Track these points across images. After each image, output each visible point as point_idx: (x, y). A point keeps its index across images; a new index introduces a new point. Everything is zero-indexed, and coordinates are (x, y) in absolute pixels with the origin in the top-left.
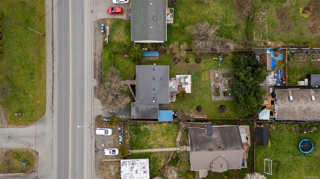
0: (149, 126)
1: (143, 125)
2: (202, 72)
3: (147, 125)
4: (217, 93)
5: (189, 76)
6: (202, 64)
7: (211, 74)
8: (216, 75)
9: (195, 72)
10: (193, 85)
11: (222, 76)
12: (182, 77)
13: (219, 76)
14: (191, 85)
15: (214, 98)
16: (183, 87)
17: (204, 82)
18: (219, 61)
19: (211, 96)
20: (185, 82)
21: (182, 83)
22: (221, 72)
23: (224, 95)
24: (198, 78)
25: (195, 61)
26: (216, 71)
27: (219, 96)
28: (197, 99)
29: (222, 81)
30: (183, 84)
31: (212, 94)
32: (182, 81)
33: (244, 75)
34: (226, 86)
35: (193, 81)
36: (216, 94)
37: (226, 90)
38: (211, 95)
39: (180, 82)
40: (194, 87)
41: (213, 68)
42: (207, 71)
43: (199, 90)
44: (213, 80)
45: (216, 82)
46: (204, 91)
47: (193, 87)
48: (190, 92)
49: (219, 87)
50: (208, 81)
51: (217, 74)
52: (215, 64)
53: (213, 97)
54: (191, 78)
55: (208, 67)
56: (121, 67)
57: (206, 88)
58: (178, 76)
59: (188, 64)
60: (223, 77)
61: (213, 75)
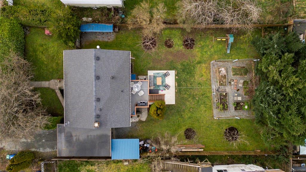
0: (96, 167)
1: (85, 166)
2: (196, 65)
3: (92, 165)
4: (223, 105)
5: (172, 73)
6: (196, 50)
7: (213, 69)
8: (221, 71)
9: (182, 65)
10: (180, 89)
11: (232, 73)
12: (158, 73)
13: (227, 72)
14: (176, 89)
15: (217, 114)
16: (161, 92)
17: (199, 84)
18: (228, 45)
19: (213, 110)
20: (164, 84)
21: (159, 86)
22: (231, 66)
23: (236, 109)
24: (188, 76)
25: (183, 45)
26: (221, 64)
27: (226, 110)
28: (186, 115)
29: (233, 83)
30: (161, 88)
31: (214, 107)
32: (159, 81)
33: (278, 70)
34: (239, 92)
35: (179, 81)
36: (221, 106)
37: (240, 99)
38: (211, 108)
39: (155, 85)
40: (180, 93)
41: (216, 56)
42: (205, 63)
43: (189, 99)
44: (215, 80)
45: (221, 85)
46: (198, 101)
47: (178, 92)
48: (173, 102)
49: (226, 94)
50: (207, 82)
51: (223, 69)
52: (220, 50)
53: (215, 112)
54: (176, 75)
55: (207, 56)
56: (41, 53)
57: (203, 95)
58: (151, 73)
59: (171, 49)
60: (234, 75)
61: (216, 71)
